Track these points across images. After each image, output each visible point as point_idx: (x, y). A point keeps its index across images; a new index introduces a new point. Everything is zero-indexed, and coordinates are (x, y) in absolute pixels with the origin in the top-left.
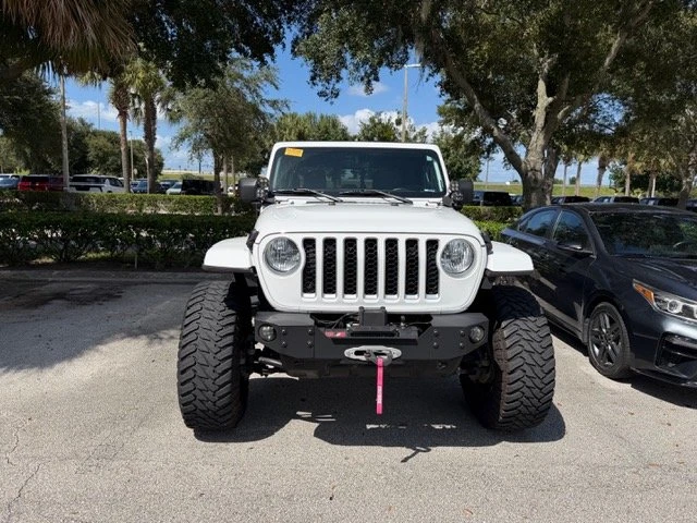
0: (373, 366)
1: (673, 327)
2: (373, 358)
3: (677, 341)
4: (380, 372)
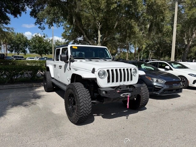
0: (127, 97)
1: (155, 84)
2: (127, 96)
3: (156, 87)
4: (128, 98)
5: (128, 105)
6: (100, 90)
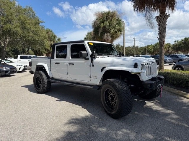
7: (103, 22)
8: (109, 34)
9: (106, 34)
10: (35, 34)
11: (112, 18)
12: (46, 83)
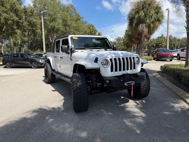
0: (131, 86)
5: (132, 94)
6: (104, 79)
7: (138, 12)
8: (144, 25)
9: (141, 25)
10: (76, 30)
11: (149, 6)
12: (50, 75)
